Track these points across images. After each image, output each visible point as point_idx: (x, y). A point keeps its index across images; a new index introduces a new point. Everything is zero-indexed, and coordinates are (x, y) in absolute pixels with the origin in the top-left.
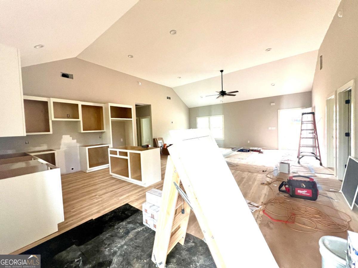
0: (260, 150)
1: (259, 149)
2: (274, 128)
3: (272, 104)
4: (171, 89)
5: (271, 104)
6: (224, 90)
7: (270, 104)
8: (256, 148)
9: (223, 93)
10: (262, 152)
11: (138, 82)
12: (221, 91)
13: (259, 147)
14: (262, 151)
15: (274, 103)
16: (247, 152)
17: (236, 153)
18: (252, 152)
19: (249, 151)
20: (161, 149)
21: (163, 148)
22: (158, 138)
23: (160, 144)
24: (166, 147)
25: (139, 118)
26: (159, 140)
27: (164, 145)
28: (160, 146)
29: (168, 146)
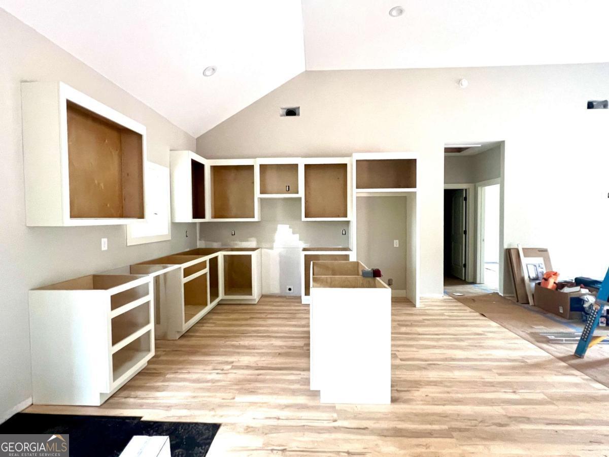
20: (529, 286)
21: (539, 284)
22: (523, 249)
23: (530, 268)
24: (551, 284)
25: (475, 186)
26: (525, 256)
27: (545, 277)
28: (531, 277)
29: (566, 282)
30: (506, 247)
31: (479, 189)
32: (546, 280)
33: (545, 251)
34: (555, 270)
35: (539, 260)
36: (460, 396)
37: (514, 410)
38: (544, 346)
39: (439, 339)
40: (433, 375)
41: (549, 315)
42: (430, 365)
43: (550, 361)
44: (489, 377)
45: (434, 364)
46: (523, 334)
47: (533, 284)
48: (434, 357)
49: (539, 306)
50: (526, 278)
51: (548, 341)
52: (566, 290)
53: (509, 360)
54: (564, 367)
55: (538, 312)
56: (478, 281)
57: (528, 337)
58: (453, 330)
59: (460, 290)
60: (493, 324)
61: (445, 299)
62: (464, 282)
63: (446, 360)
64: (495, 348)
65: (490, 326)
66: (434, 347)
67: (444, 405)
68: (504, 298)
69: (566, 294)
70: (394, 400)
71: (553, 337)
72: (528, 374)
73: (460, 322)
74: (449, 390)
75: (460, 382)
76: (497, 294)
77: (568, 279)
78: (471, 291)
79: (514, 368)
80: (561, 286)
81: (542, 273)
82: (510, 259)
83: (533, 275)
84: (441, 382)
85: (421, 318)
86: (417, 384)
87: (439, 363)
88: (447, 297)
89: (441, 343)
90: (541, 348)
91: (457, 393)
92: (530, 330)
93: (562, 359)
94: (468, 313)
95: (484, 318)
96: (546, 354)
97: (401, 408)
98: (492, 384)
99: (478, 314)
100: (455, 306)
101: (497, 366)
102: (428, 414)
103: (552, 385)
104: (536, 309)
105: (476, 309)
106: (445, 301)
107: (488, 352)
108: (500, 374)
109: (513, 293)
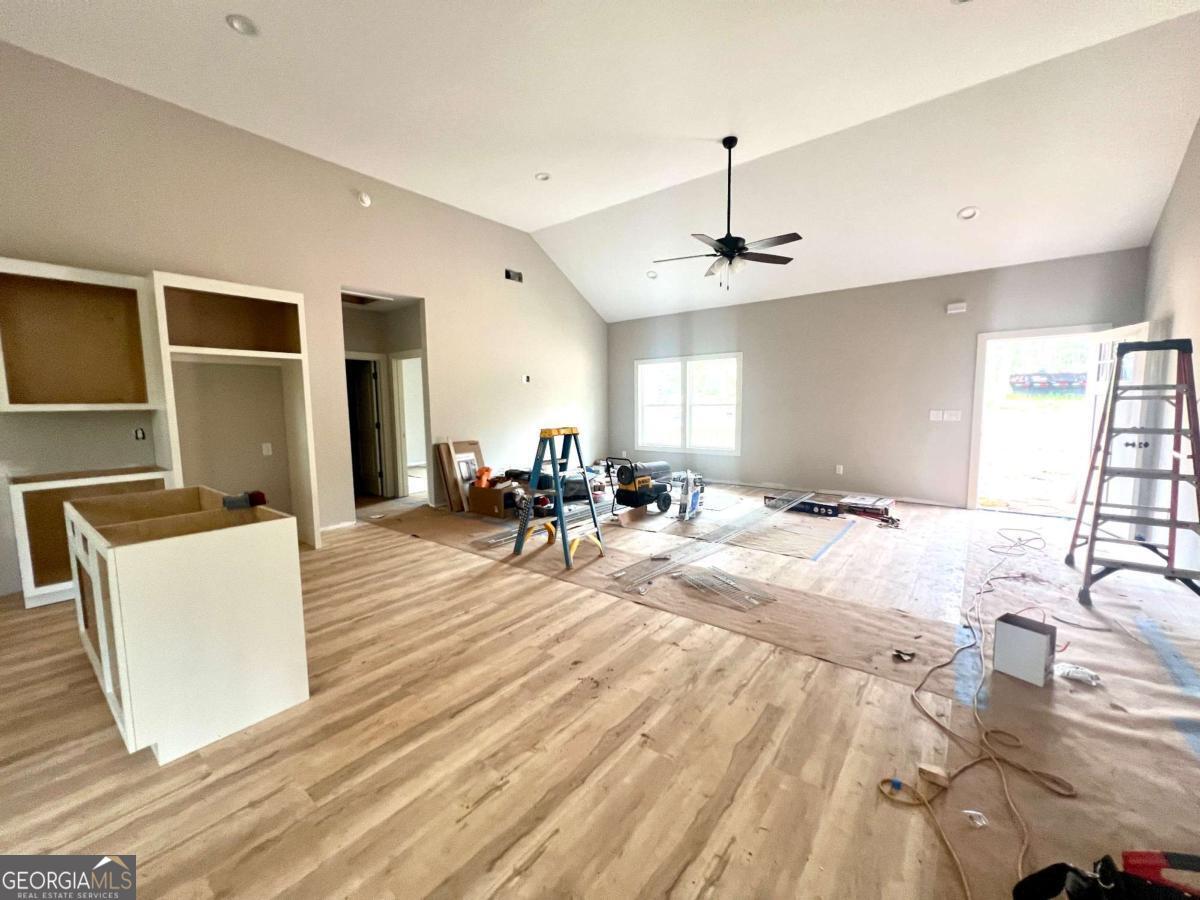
0: (886, 510)
1: (880, 505)
2: (953, 416)
3: (953, 309)
4: (526, 241)
5: (950, 306)
6: (734, 234)
7: (946, 310)
8: (868, 501)
9: (730, 248)
10: (892, 522)
11: (357, 194)
12: (723, 236)
13: (882, 494)
14: (893, 513)
15: (964, 305)
16: (827, 515)
17: (780, 518)
18: (851, 517)
19: (836, 511)
20: (463, 490)
21: (473, 484)
22: (454, 443)
23: (462, 466)
24: (484, 484)
25: (388, 357)
26: (457, 452)
27: (478, 474)
28: (464, 476)
29: (497, 478)
30: (434, 442)
31: (394, 362)
32: (479, 478)
33: (475, 444)
34: (486, 465)
35: (471, 456)
36: (407, 643)
37: (468, 632)
38: (487, 553)
39: (364, 584)
40: (365, 633)
41: (486, 518)
42: (358, 621)
43: (495, 567)
44: (436, 608)
45: (364, 619)
46: (464, 547)
47: (467, 486)
48: (361, 610)
49: (473, 511)
50: (459, 477)
51: (489, 546)
52: (500, 486)
53: (454, 580)
54: (507, 569)
55: (474, 518)
56: (401, 494)
57: (469, 548)
58: (380, 566)
59: (377, 510)
60: (431, 544)
61: (359, 528)
62: (383, 498)
63: (379, 606)
64: (437, 571)
65: (426, 548)
66: (360, 596)
67: (389, 663)
68: (435, 509)
69: (499, 490)
70: (313, 692)
71: (494, 541)
72: (476, 588)
73: (386, 554)
74: (392, 642)
75: (405, 626)
76: (427, 506)
77: (498, 475)
78: (394, 508)
79: (460, 587)
80: (493, 482)
81: (475, 470)
82: (439, 458)
83: (465, 474)
84: (379, 637)
85: (327, 563)
86: (344, 655)
87: (370, 614)
88: (361, 524)
89: (367, 588)
90: (484, 556)
91: (403, 640)
92: (470, 540)
93: (504, 561)
94: (396, 538)
95: (418, 540)
96: (489, 561)
97: (328, 696)
98: (442, 614)
99: (408, 536)
100: (375, 534)
101: (445, 590)
102: (370, 685)
103: (501, 590)
104: (471, 514)
105: (404, 531)
106: (358, 530)
107: (431, 578)
108: (449, 599)
109: (445, 500)
